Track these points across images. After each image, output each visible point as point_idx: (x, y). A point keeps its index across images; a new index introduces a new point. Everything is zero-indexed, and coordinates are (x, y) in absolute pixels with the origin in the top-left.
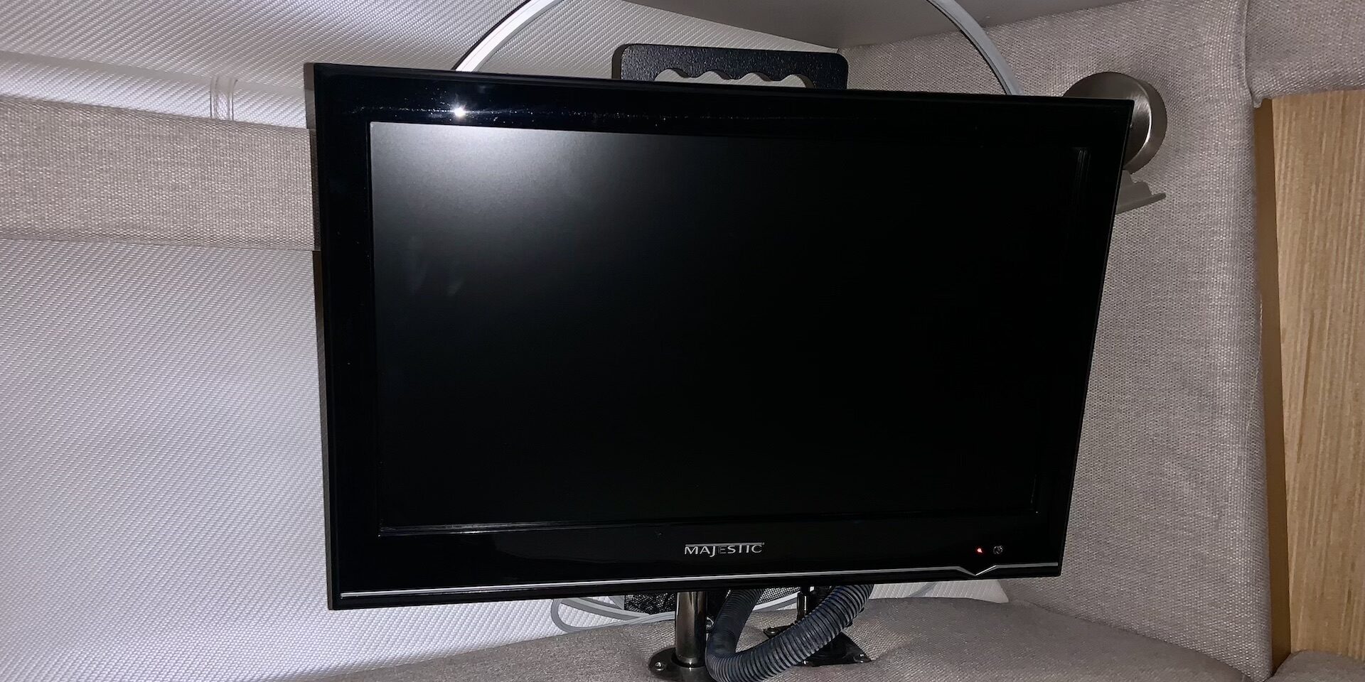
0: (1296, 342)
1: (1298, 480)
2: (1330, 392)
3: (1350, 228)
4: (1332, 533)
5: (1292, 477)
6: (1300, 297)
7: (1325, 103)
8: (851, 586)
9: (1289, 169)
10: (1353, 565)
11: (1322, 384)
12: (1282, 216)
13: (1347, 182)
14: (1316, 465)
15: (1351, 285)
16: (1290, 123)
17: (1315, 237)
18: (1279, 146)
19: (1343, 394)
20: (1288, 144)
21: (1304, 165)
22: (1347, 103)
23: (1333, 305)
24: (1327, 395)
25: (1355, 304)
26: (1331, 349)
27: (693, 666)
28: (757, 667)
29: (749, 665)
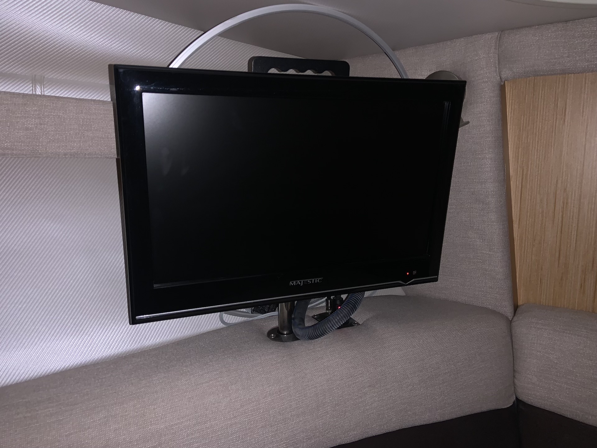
0: (516, 181)
1: (519, 236)
2: (531, 200)
3: (537, 133)
4: (533, 256)
5: (516, 235)
6: (518, 162)
7: (527, 82)
8: (357, 293)
9: (513, 110)
10: (542, 268)
11: (527, 197)
12: (510, 129)
13: (536, 114)
14: (526, 230)
15: (538, 156)
16: (513, 91)
17: (523, 138)
18: (508, 100)
19: (536, 200)
20: (512, 100)
21: (519, 108)
22: (535, 82)
23: (531, 165)
24: (529, 201)
25: (540, 164)
26: (531, 183)
27: (286, 334)
28: (320, 331)
29: (317, 331)
